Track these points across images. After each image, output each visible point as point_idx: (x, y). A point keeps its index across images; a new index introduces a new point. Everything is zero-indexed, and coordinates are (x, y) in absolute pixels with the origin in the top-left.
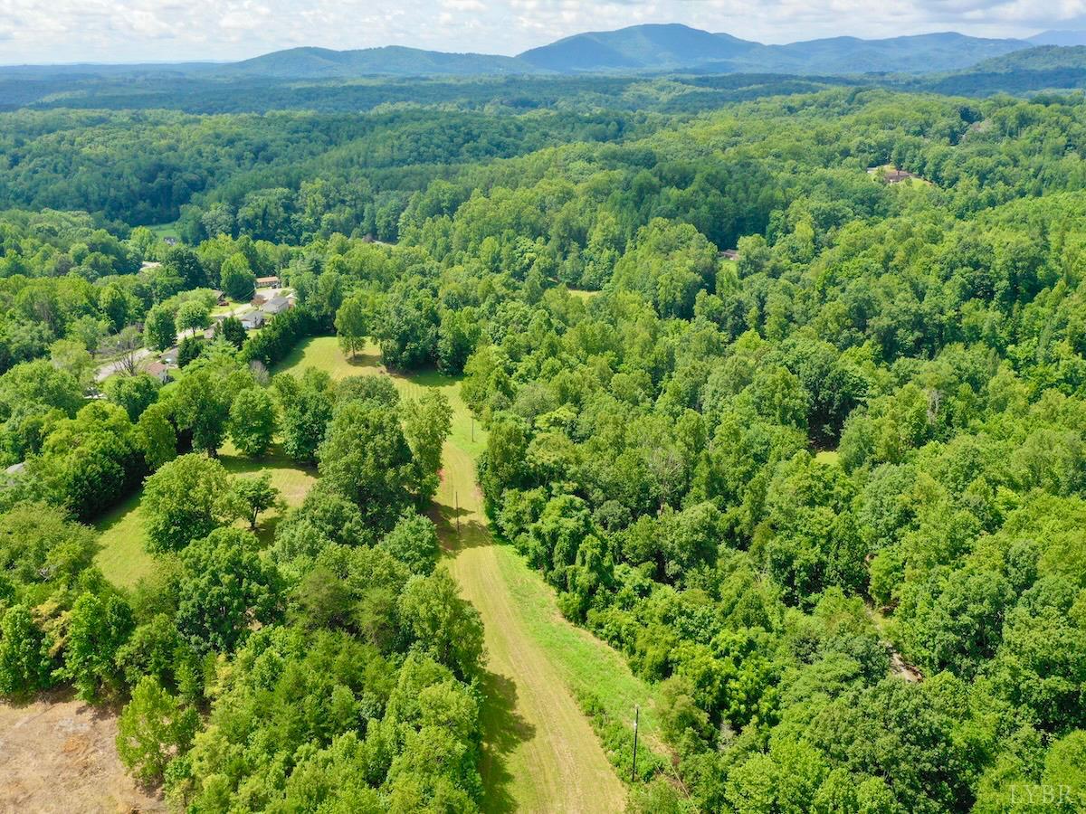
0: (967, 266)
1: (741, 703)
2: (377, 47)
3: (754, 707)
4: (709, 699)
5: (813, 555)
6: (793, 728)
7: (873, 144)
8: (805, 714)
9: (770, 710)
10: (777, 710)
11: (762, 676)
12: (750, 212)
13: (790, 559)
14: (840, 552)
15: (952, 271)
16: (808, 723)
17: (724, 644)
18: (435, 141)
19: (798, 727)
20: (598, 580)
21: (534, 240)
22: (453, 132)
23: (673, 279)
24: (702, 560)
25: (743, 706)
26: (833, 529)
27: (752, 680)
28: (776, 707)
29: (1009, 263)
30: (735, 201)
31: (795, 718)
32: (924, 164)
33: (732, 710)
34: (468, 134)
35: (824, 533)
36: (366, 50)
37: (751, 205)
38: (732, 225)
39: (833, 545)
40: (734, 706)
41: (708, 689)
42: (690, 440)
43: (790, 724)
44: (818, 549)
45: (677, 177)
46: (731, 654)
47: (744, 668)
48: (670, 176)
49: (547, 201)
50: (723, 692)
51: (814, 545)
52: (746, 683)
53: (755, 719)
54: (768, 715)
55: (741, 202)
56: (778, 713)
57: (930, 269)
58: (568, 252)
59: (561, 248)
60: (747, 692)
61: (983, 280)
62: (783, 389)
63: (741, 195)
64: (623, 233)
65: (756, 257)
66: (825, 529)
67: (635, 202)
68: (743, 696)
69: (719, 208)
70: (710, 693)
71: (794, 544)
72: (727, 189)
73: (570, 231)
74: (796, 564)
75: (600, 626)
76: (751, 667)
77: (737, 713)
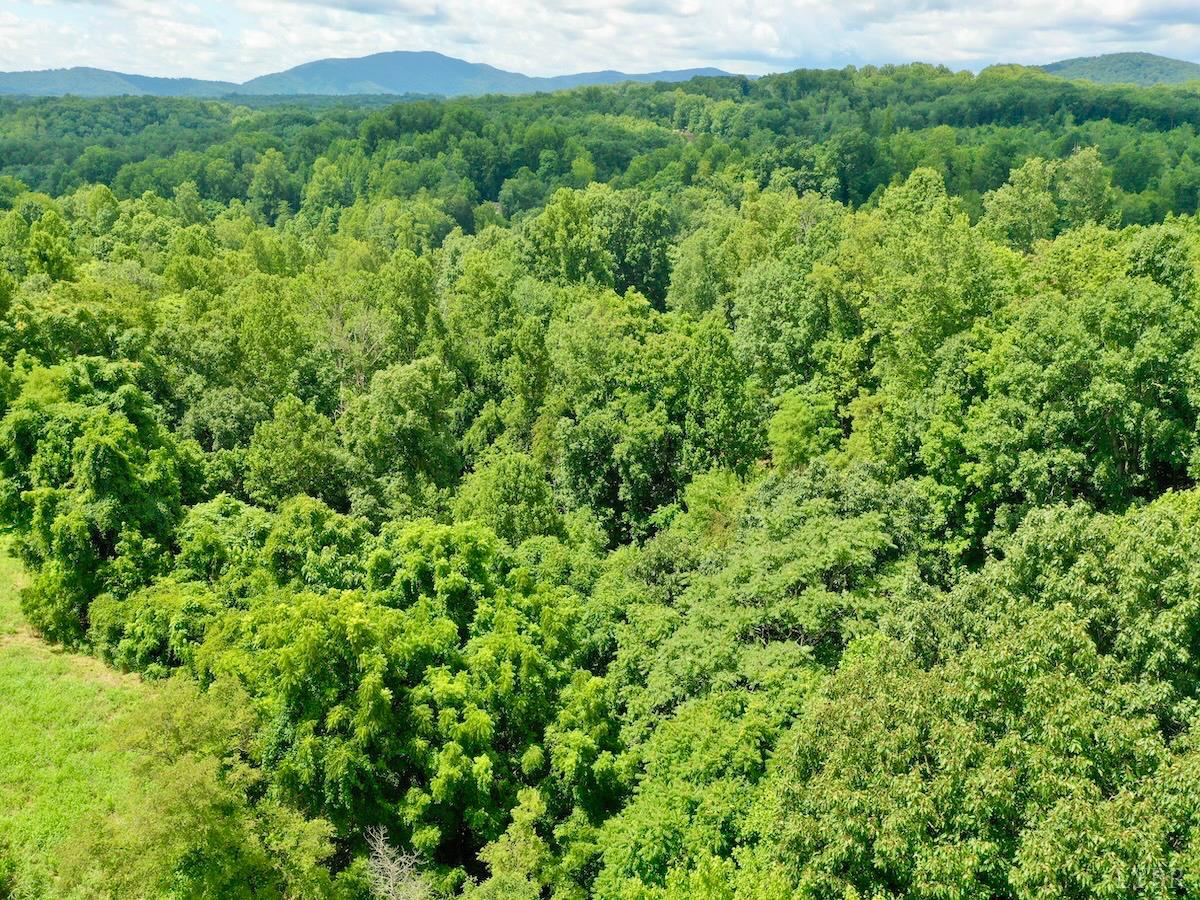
0: (785, 165)
1: (472, 748)
2: (59, 67)
3: (532, 755)
4: (340, 757)
5: (653, 424)
6: (692, 807)
7: (653, 105)
8: (734, 734)
9: (589, 756)
10: (616, 749)
11: (552, 642)
12: (515, 154)
13: (605, 444)
14: (706, 408)
15: (769, 174)
16: (756, 773)
17: (413, 558)
18: (102, 119)
19: (715, 799)
20: (116, 516)
21: (227, 204)
22: (129, 111)
23: (415, 221)
24: (420, 475)
25: (482, 763)
26: (688, 363)
27: (516, 661)
28: (610, 742)
29: (836, 155)
30: (496, 143)
31: (698, 762)
32: (711, 123)
33: (436, 784)
34: (151, 114)
35: (671, 371)
36: (44, 72)
37: (514, 147)
38: (494, 172)
39: (692, 398)
40: (445, 767)
41: (334, 717)
42: (405, 301)
43: (680, 789)
44: (661, 411)
45: (419, 121)
46: (439, 583)
47: (486, 626)
48: (409, 119)
49: (243, 155)
50: (398, 719)
51: (652, 406)
52: (494, 674)
53: (530, 803)
54: (583, 776)
55: (503, 144)
56: (622, 762)
57: (742, 177)
58: (275, 216)
59: (266, 210)
60: (497, 704)
61: (807, 180)
62: (567, 223)
63: (503, 136)
64: (348, 185)
65: (525, 193)
66: (674, 363)
67: (365, 149)
68: (481, 721)
69: (476, 152)
70: (344, 731)
71: (611, 414)
72: (484, 130)
73: (276, 188)
74: (619, 451)
75: (116, 634)
76: (511, 617)
77: (463, 791)
